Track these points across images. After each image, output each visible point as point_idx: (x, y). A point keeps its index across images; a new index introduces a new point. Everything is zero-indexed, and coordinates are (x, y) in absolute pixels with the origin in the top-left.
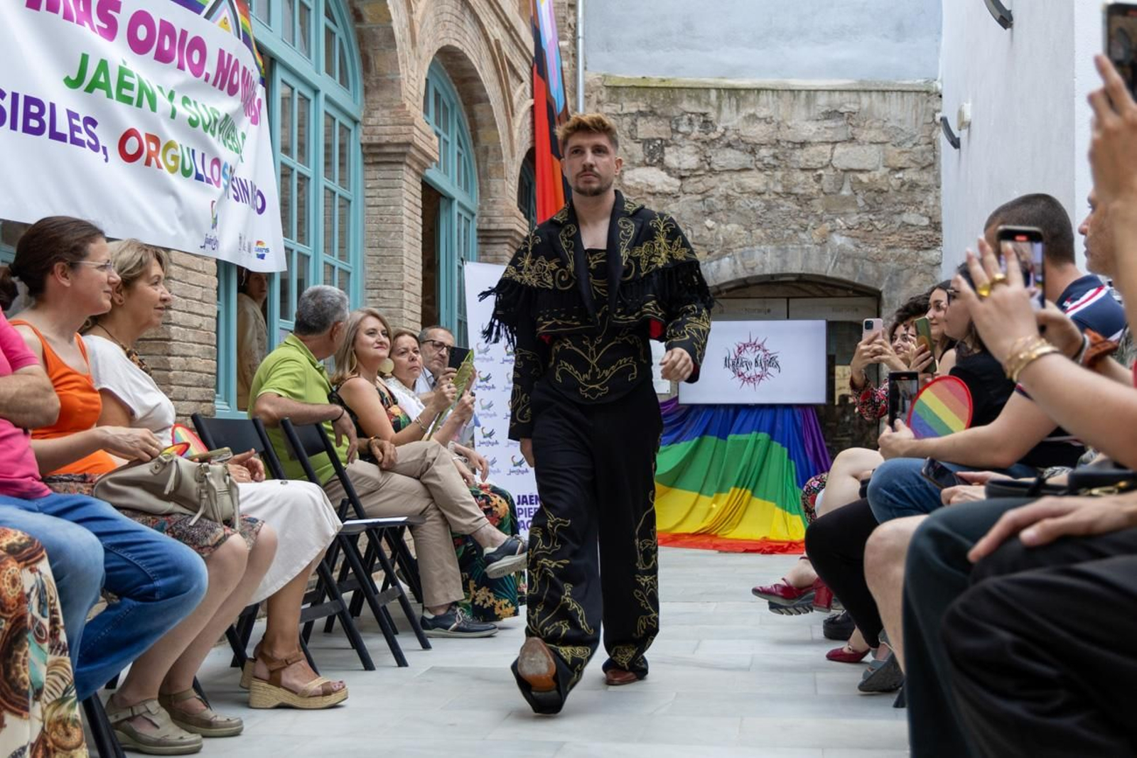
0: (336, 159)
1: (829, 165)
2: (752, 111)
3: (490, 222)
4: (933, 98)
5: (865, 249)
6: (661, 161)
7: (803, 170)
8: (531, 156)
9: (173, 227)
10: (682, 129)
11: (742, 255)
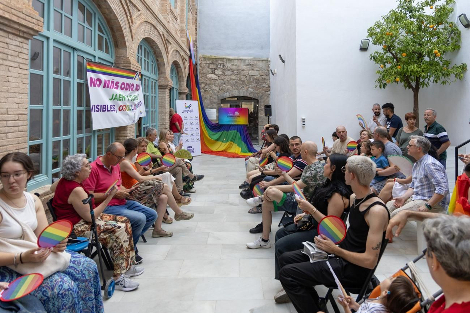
0: (153, 87)
1: (248, 74)
2: (233, 63)
3: (181, 91)
4: (269, 62)
5: (255, 91)
6: (214, 73)
7: (243, 75)
8: (189, 74)
9: (128, 121)
10: (219, 66)
11: (231, 92)
